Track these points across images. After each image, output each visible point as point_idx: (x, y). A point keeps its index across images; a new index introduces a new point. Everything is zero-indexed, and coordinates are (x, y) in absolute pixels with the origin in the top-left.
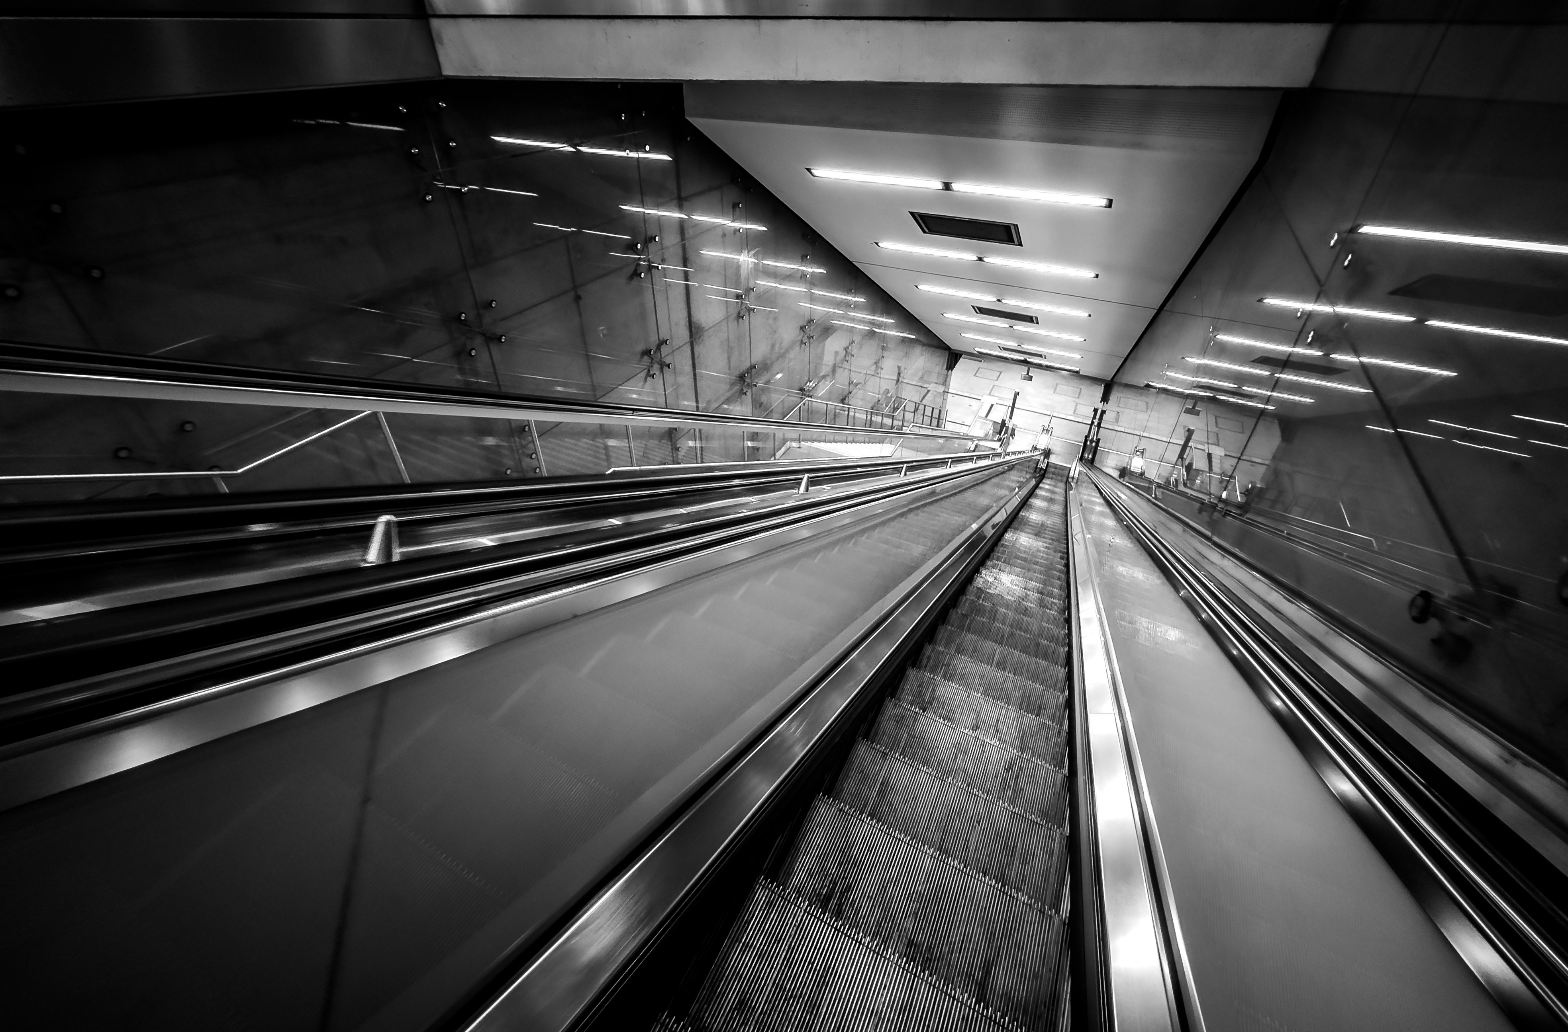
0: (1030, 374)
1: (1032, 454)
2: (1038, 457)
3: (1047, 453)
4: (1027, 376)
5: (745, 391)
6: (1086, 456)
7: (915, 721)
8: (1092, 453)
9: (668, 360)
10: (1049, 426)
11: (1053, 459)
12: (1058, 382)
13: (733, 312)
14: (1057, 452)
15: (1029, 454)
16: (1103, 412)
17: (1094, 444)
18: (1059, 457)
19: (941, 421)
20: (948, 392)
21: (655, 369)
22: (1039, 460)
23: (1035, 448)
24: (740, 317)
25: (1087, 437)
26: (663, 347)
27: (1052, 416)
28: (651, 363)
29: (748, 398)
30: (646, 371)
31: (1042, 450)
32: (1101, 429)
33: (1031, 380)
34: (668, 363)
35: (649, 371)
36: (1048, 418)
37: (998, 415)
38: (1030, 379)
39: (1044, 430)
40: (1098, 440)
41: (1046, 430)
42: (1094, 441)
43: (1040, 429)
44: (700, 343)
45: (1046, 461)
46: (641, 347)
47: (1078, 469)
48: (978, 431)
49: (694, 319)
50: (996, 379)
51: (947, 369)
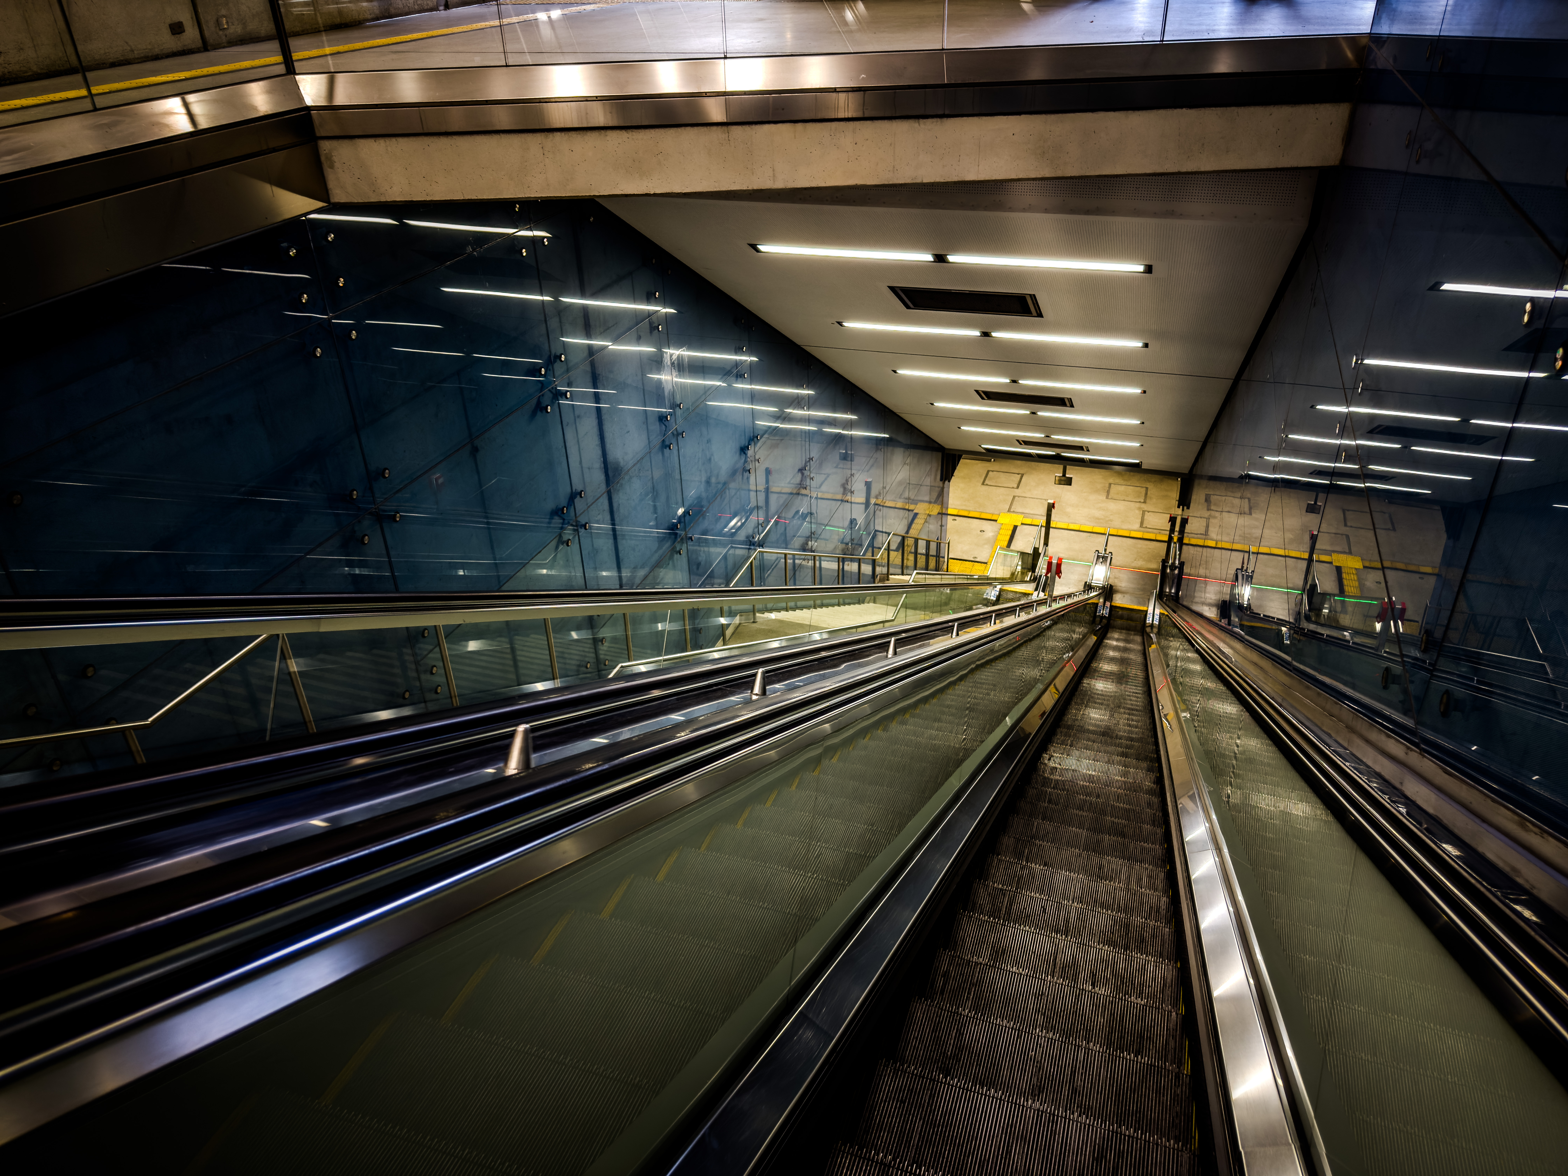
0: (1067, 476)
1: (1086, 597)
2: (1094, 601)
3: (1108, 592)
4: (1063, 478)
5: (678, 549)
6: (1168, 590)
7: (932, 1096)
8: (1175, 585)
9: (582, 520)
10: (1105, 550)
11: (1119, 601)
12: (1111, 481)
13: (657, 441)
14: (1124, 589)
15: (1081, 598)
16: (1184, 522)
17: (1176, 572)
18: (1127, 596)
19: (941, 559)
20: (948, 514)
21: (568, 533)
22: (1097, 604)
23: (1088, 587)
24: (665, 446)
25: (1164, 562)
26: (577, 500)
27: (1109, 535)
28: (563, 524)
29: (682, 561)
30: (557, 538)
31: (1100, 588)
32: (1184, 547)
33: (1070, 485)
34: (584, 523)
35: (560, 536)
36: (1103, 539)
37: (1026, 542)
38: (1069, 482)
39: (1098, 557)
40: (1182, 564)
41: (1102, 558)
42: (1176, 568)
43: (1093, 556)
44: (618, 490)
45: (1108, 604)
46: (550, 505)
47: (1157, 612)
48: (997, 570)
49: (611, 457)
50: (1015, 486)
51: (941, 480)
